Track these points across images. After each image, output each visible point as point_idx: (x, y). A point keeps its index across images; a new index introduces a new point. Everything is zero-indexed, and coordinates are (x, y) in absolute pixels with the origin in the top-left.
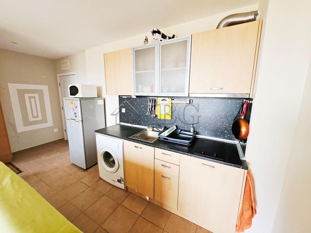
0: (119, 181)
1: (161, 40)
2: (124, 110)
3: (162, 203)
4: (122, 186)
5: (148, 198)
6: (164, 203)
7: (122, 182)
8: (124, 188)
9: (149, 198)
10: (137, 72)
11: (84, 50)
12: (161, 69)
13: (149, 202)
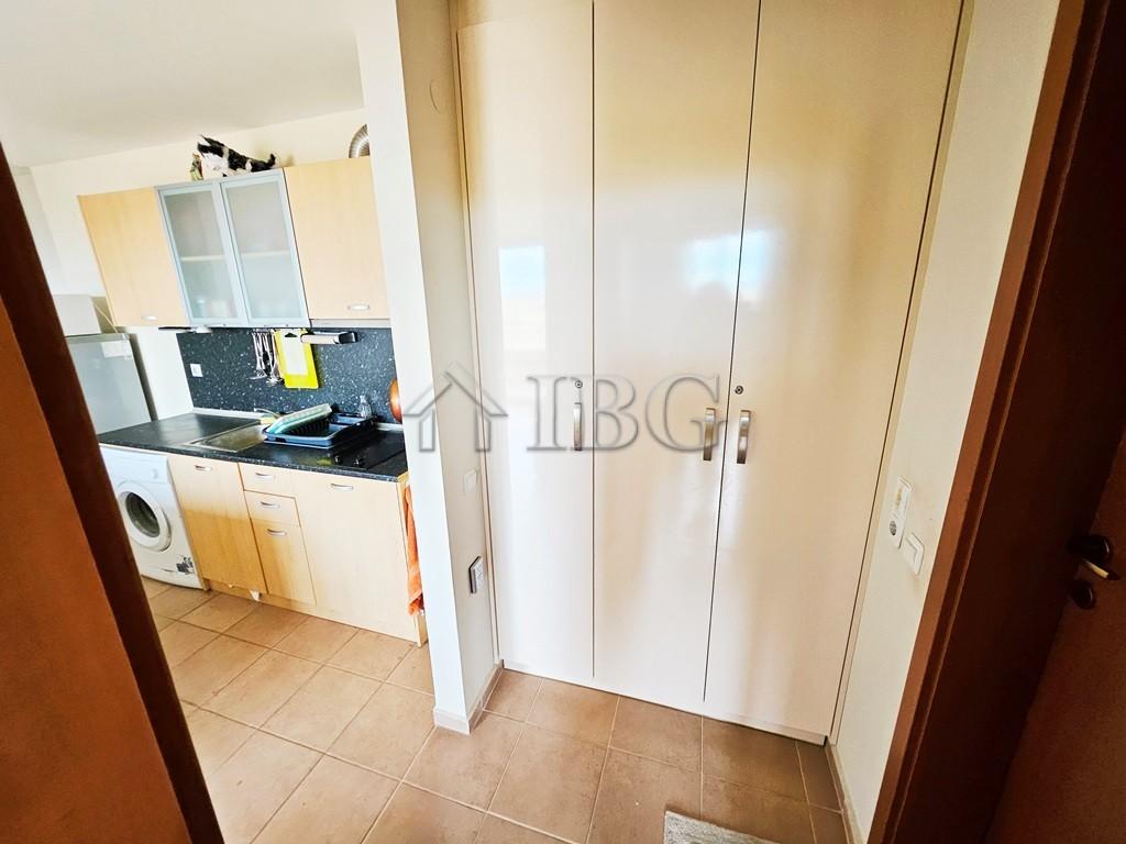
0: (182, 568)
1: (224, 175)
2: (197, 370)
3: (290, 600)
4: (192, 580)
5: (255, 596)
6: (292, 598)
7: (190, 569)
8: (200, 587)
9: (260, 595)
10: (185, 259)
11: (28, 168)
12: (240, 253)
13: (262, 605)
